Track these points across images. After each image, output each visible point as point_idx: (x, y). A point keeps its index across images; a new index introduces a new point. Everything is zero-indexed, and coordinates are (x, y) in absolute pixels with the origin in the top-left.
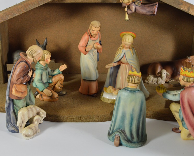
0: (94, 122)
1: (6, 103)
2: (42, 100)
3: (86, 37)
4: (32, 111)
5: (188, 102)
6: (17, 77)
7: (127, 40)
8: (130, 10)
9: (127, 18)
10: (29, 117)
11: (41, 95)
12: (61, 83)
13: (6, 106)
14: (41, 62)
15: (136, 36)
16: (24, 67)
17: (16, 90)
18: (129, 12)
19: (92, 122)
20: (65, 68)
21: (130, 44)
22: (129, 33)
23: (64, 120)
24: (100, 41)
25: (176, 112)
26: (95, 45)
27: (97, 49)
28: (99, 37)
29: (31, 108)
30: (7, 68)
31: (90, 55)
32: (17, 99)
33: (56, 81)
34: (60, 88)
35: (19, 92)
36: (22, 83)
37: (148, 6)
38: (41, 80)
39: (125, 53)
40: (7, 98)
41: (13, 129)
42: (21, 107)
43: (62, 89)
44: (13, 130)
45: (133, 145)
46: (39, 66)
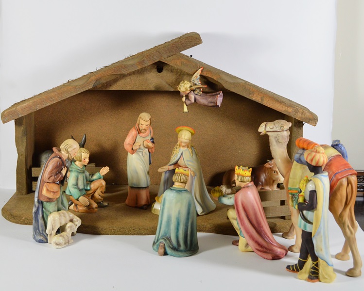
0: (139, 235)
1: (34, 207)
2: (77, 210)
3: (133, 132)
4: (65, 216)
5: (242, 204)
6: (49, 174)
7: (183, 137)
8: (189, 100)
9: (186, 109)
10: (60, 224)
11: (76, 205)
12: (101, 190)
13: (34, 210)
14: (77, 163)
15: (194, 132)
16: (58, 163)
17: (47, 190)
18: (188, 102)
19: (137, 235)
20: (107, 172)
21: (188, 141)
22: (186, 128)
23: (102, 232)
24: (152, 138)
25: (234, 219)
26: (144, 142)
27: (148, 148)
28: (151, 133)
29: (63, 213)
30: (33, 173)
31: (140, 155)
32: (47, 202)
33: (96, 188)
34: (100, 197)
35: (51, 192)
36: (54, 182)
37: (211, 96)
38: (77, 185)
39: (182, 153)
40: (36, 200)
41: (41, 238)
42: (51, 211)
43: (102, 199)
44: (41, 240)
45: (180, 253)
46: (74, 167)
